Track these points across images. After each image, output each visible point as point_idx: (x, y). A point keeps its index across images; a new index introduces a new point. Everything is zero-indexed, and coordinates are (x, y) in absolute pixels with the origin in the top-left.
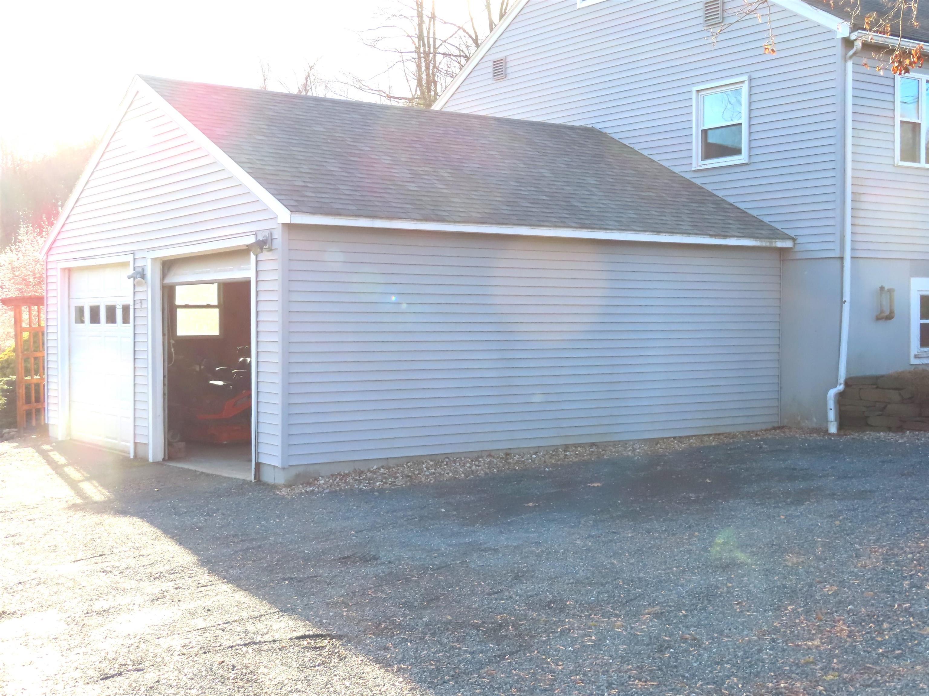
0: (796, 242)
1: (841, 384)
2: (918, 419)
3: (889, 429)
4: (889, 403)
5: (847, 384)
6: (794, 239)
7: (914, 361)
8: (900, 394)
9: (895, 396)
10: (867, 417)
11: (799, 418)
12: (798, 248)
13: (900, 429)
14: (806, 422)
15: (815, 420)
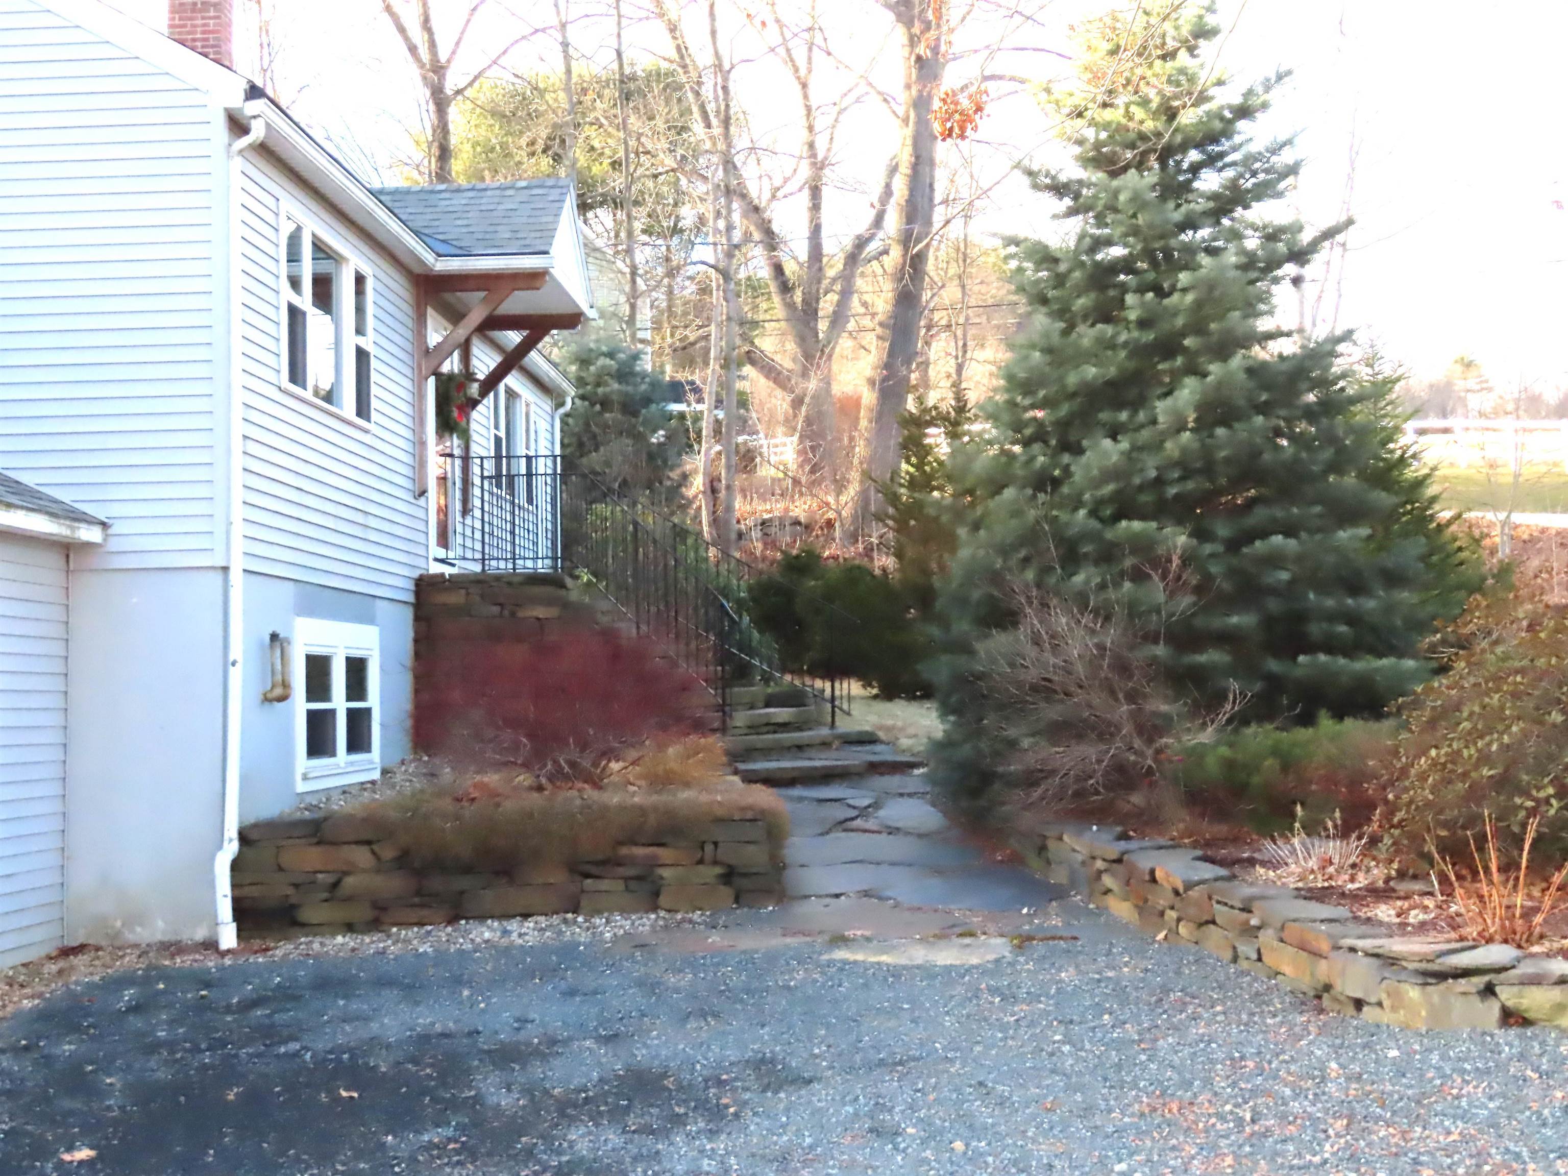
0: (110, 531)
1: (231, 840)
2: (416, 900)
3: (350, 928)
4: (346, 873)
5: (244, 838)
6: (104, 525)
7: (301, 787)
8: (373, 853)
9: (362, 856)
10: (293, 907)
11: (118, 924)
12: (114, 545)
13: (375, 925)
14: (139, 929)
15: (160, 924)
